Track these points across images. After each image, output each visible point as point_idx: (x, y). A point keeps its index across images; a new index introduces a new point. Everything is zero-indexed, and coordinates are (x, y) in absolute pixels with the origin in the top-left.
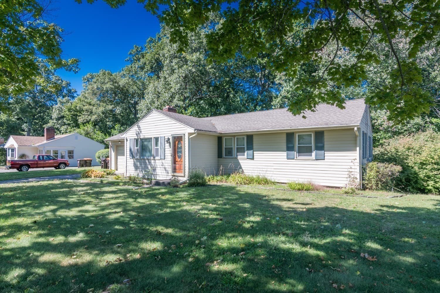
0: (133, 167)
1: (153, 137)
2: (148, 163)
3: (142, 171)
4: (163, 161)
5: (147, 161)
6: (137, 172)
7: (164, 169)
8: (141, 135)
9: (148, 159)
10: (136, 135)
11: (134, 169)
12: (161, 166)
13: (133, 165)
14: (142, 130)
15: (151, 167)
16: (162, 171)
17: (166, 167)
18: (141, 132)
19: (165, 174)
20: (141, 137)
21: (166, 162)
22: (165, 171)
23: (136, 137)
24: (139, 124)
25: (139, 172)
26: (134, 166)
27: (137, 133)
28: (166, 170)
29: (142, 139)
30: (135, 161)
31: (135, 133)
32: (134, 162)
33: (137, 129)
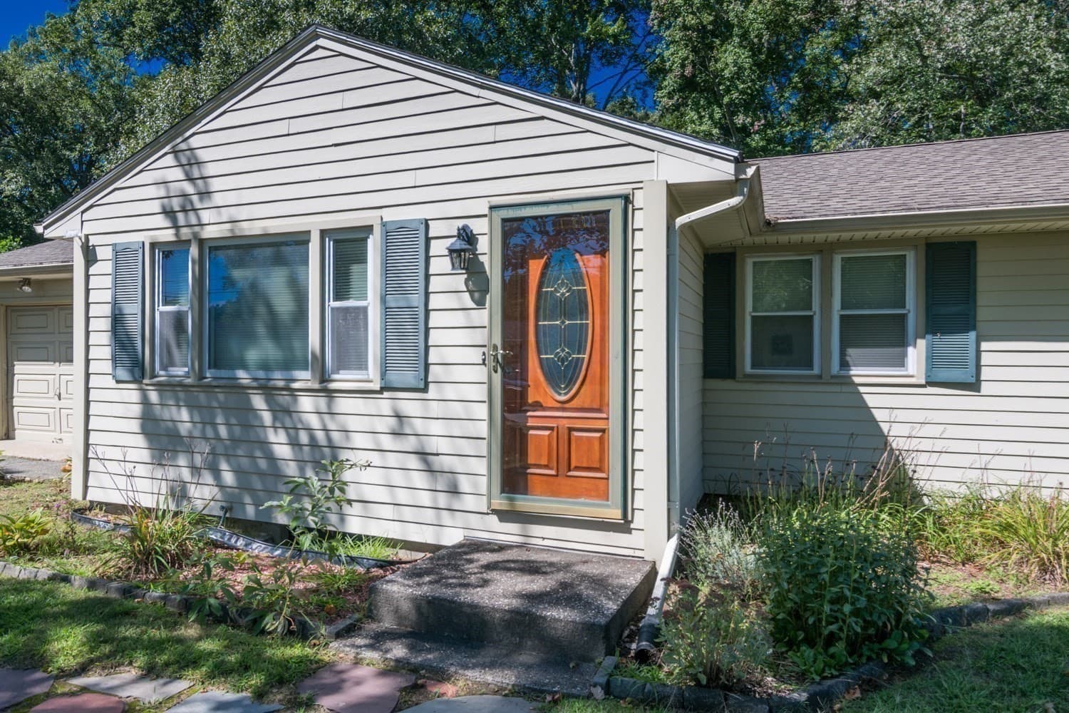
0: (140, 441)
1: (314, 225)
2: (267, 417)
3: (216, 473)
4: (410, 405)
5: (258, 402)
6: (172, 473)
7: (413, 462)
8: (206, 216)
9: (268, 390)
10: (161, 221)
11: (145, 455)
12: (387, 442)
13: (135, 426)
14: (215, 184)
15: (294, 443)
16: (397, 478)
17: (434, 445)
18: (205, 194)
19: (425, 498)
20: (209, 232)
21: (436, 409)
22: (420, 479)
23: (168, 235)
24: (195, 142)
25: (186, 474)
26: (145, 432)
27: (176, 204)
28: (430, 470)
29: (211, 248)
30: (154, 396)
31: (155, 206)
32: (145, 402)
33: (178, 174)
